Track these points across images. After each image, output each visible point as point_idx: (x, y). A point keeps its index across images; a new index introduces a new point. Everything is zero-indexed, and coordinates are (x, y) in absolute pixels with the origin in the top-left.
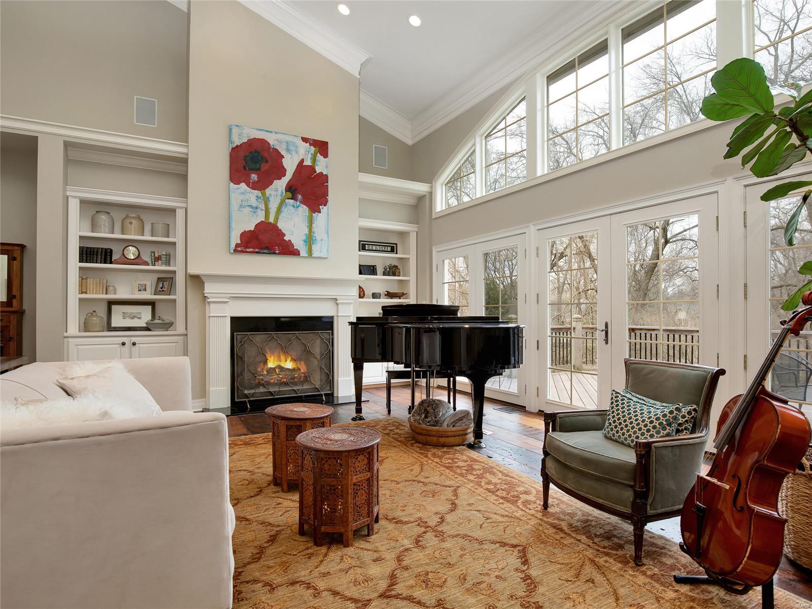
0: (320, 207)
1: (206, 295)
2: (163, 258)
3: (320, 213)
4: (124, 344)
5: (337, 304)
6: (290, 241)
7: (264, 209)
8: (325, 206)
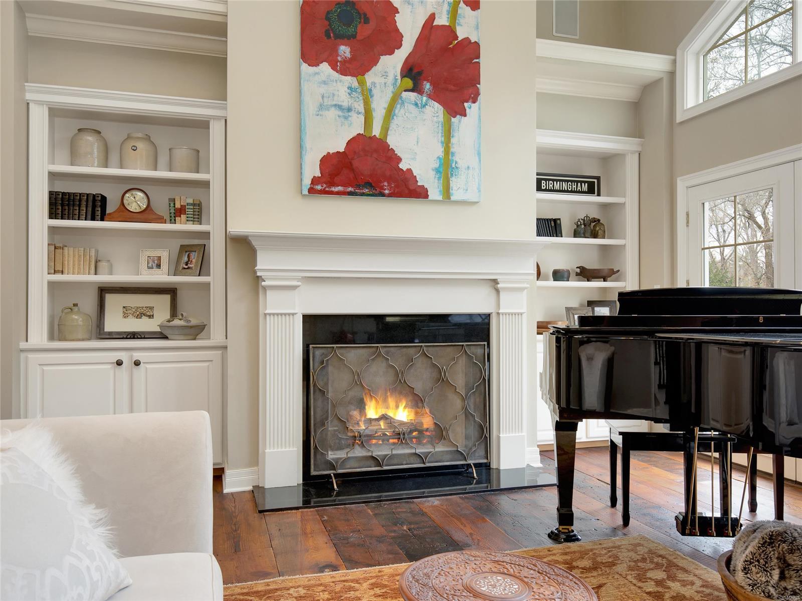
0: (466, 105)
1: (259, 274)
2: (190, 211)
3: (465, 115)
4: (119, 363)
5: (497, 291)
6: (409, 171)
7: (363, 111)
8: (474, 102)
